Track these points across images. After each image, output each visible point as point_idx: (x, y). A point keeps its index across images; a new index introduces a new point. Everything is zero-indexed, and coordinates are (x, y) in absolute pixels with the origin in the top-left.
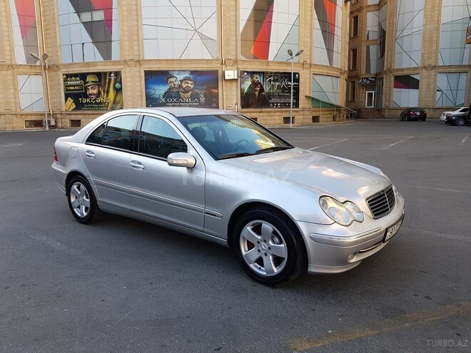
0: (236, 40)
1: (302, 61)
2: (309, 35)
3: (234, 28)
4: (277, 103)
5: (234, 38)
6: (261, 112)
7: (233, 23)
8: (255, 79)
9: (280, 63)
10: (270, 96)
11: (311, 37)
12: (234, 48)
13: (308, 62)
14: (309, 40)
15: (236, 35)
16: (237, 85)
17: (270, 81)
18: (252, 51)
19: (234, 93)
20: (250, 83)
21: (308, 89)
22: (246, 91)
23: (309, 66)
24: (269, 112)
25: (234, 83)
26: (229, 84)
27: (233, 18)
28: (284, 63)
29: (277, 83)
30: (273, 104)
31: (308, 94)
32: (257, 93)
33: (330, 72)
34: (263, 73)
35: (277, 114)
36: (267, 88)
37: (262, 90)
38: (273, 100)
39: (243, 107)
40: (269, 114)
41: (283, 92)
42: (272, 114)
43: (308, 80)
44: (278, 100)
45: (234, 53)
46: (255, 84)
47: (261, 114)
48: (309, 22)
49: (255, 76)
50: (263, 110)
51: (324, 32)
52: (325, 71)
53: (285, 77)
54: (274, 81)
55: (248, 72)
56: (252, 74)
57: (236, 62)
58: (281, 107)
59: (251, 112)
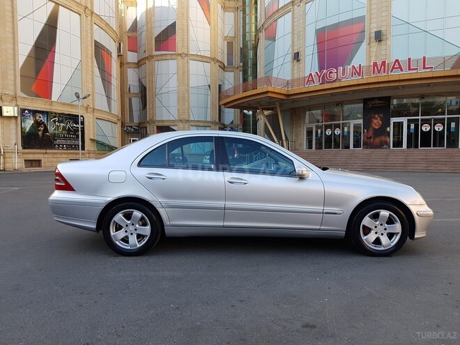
0: (15, 75)
1: (85, 105)
2: (90, 81)
3: (11, 62)
4: (63, 145)
5: (12, 72)
6: (46, 153)
7: (11, 57)
8: (37, 118)
9: (64, 104)
10: (55, 136)
11: (93, 83)
12: (12, 82)
13: (91, 106)
14: (91, 86)
15: (15, 70)
16: (16, 123)
17: (55, 121)
18: (33, 88)
19: (13, 131)
20: (33, 122)
21: (92, 132)
22: (27, 130)
23: (92, 110)
24: (54, 154)
25: (13, 121)
26: (6, 122)
27: (11, 51)
28: (68, 105)
29: (62, 125)
30: (59, 145)
31: (92, 137)
32: (40, 133)
33: (109, 117)
34: (47, 113)
35: (64, 156)
36: (51, 129)
37: (46, 130)
38: (58, 141)
39: (24, 147)
40: (55, 156)
41: (68, 134)
42: (58, 156)
43: (92, 124)
44: (64, 142)
45: (12, 88)
46: (38, 124)
47: (45, 156)
48: (90, 69)
49: (38, 115)
50: (48, 151)
51: (103, 79)
52: (107, 117)
53: (70, 118)
54: (59, 121)
55: (29, 111)
56: (34, 112)
57: (15, 98)
58: (67, 149)
59: (33, 153)
